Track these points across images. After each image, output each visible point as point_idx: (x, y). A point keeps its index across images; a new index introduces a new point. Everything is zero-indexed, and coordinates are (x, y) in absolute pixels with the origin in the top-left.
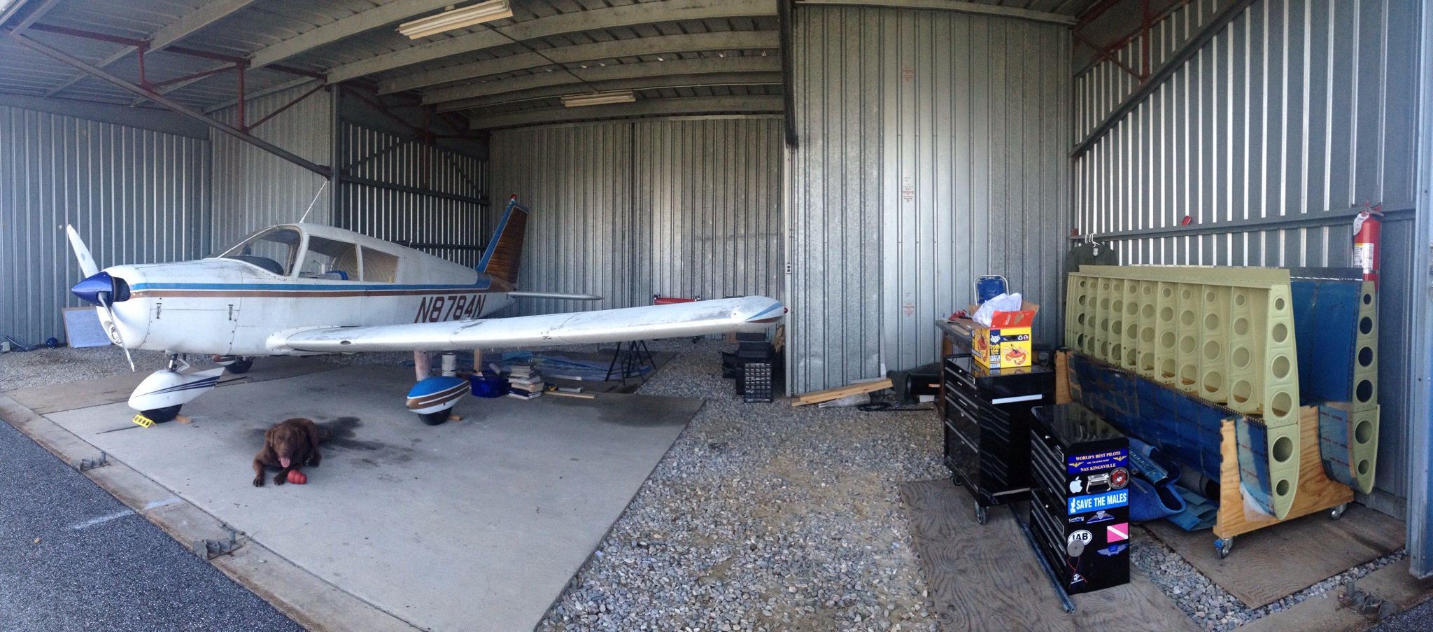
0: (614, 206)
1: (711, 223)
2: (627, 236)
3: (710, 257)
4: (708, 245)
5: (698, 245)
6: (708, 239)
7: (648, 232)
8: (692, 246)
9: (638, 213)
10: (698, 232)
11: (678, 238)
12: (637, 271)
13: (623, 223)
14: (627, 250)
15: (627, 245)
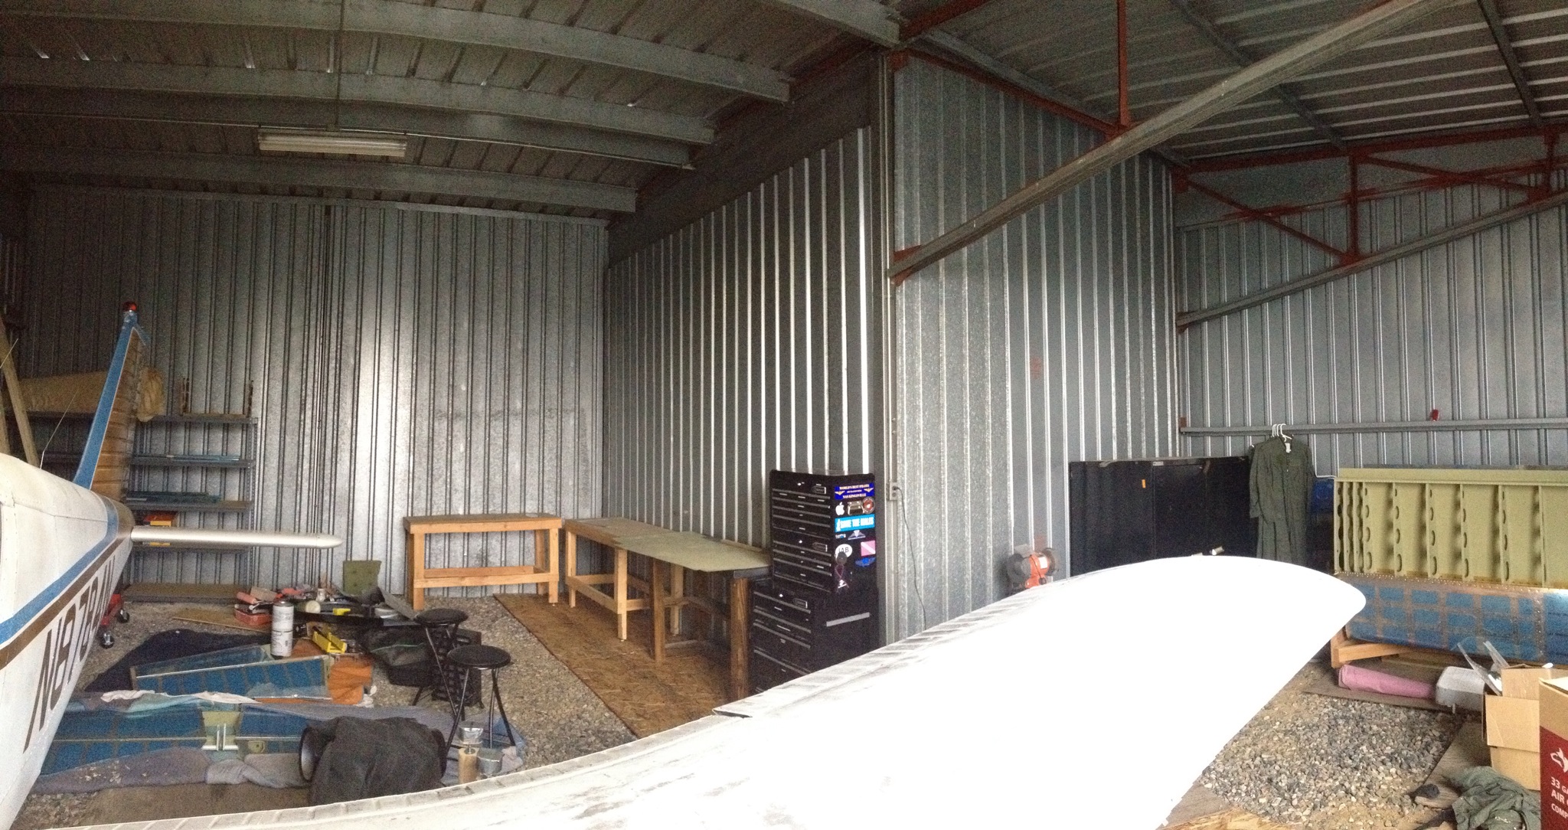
0: (287, 349)
1: (464, 388)
2: (309, 406)
3: (462, 449)
4: (459, 427)
5: (442, 426)
6: (458, 415)
7: (349, 401)
8: (432, 429)
9: (332, 365)
10: (443, 402)
11: (404, 413)
12: (327, 472)
13: (304, 382)
14: (308, 431)
15: (308, 421)
